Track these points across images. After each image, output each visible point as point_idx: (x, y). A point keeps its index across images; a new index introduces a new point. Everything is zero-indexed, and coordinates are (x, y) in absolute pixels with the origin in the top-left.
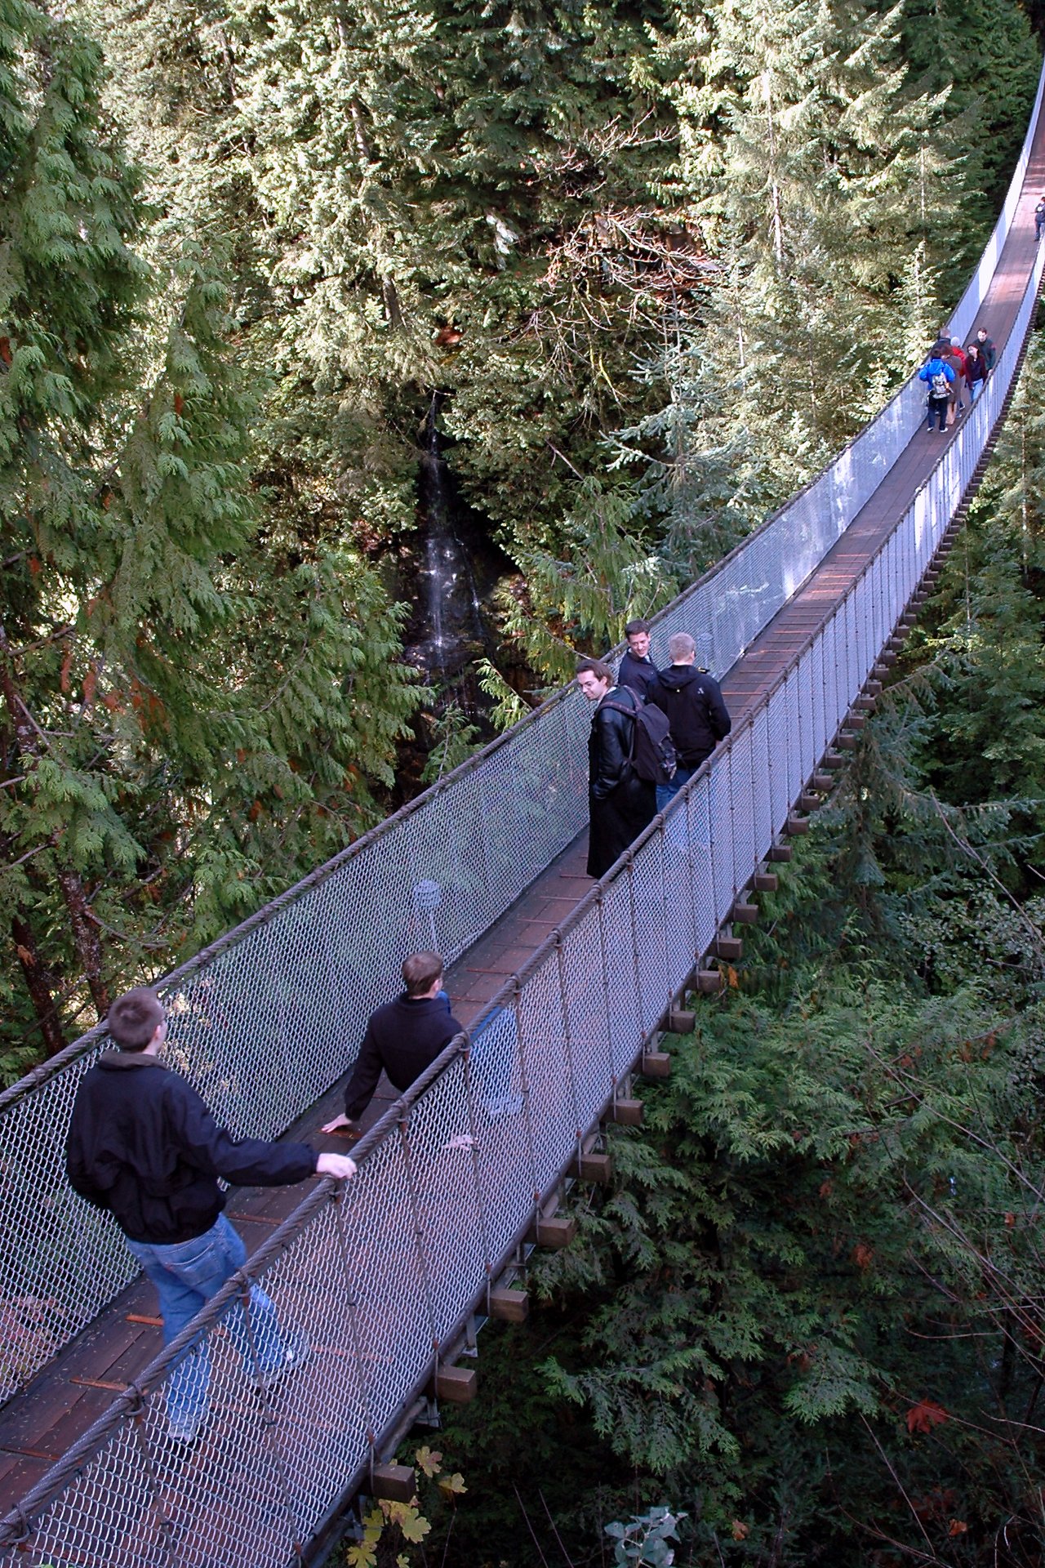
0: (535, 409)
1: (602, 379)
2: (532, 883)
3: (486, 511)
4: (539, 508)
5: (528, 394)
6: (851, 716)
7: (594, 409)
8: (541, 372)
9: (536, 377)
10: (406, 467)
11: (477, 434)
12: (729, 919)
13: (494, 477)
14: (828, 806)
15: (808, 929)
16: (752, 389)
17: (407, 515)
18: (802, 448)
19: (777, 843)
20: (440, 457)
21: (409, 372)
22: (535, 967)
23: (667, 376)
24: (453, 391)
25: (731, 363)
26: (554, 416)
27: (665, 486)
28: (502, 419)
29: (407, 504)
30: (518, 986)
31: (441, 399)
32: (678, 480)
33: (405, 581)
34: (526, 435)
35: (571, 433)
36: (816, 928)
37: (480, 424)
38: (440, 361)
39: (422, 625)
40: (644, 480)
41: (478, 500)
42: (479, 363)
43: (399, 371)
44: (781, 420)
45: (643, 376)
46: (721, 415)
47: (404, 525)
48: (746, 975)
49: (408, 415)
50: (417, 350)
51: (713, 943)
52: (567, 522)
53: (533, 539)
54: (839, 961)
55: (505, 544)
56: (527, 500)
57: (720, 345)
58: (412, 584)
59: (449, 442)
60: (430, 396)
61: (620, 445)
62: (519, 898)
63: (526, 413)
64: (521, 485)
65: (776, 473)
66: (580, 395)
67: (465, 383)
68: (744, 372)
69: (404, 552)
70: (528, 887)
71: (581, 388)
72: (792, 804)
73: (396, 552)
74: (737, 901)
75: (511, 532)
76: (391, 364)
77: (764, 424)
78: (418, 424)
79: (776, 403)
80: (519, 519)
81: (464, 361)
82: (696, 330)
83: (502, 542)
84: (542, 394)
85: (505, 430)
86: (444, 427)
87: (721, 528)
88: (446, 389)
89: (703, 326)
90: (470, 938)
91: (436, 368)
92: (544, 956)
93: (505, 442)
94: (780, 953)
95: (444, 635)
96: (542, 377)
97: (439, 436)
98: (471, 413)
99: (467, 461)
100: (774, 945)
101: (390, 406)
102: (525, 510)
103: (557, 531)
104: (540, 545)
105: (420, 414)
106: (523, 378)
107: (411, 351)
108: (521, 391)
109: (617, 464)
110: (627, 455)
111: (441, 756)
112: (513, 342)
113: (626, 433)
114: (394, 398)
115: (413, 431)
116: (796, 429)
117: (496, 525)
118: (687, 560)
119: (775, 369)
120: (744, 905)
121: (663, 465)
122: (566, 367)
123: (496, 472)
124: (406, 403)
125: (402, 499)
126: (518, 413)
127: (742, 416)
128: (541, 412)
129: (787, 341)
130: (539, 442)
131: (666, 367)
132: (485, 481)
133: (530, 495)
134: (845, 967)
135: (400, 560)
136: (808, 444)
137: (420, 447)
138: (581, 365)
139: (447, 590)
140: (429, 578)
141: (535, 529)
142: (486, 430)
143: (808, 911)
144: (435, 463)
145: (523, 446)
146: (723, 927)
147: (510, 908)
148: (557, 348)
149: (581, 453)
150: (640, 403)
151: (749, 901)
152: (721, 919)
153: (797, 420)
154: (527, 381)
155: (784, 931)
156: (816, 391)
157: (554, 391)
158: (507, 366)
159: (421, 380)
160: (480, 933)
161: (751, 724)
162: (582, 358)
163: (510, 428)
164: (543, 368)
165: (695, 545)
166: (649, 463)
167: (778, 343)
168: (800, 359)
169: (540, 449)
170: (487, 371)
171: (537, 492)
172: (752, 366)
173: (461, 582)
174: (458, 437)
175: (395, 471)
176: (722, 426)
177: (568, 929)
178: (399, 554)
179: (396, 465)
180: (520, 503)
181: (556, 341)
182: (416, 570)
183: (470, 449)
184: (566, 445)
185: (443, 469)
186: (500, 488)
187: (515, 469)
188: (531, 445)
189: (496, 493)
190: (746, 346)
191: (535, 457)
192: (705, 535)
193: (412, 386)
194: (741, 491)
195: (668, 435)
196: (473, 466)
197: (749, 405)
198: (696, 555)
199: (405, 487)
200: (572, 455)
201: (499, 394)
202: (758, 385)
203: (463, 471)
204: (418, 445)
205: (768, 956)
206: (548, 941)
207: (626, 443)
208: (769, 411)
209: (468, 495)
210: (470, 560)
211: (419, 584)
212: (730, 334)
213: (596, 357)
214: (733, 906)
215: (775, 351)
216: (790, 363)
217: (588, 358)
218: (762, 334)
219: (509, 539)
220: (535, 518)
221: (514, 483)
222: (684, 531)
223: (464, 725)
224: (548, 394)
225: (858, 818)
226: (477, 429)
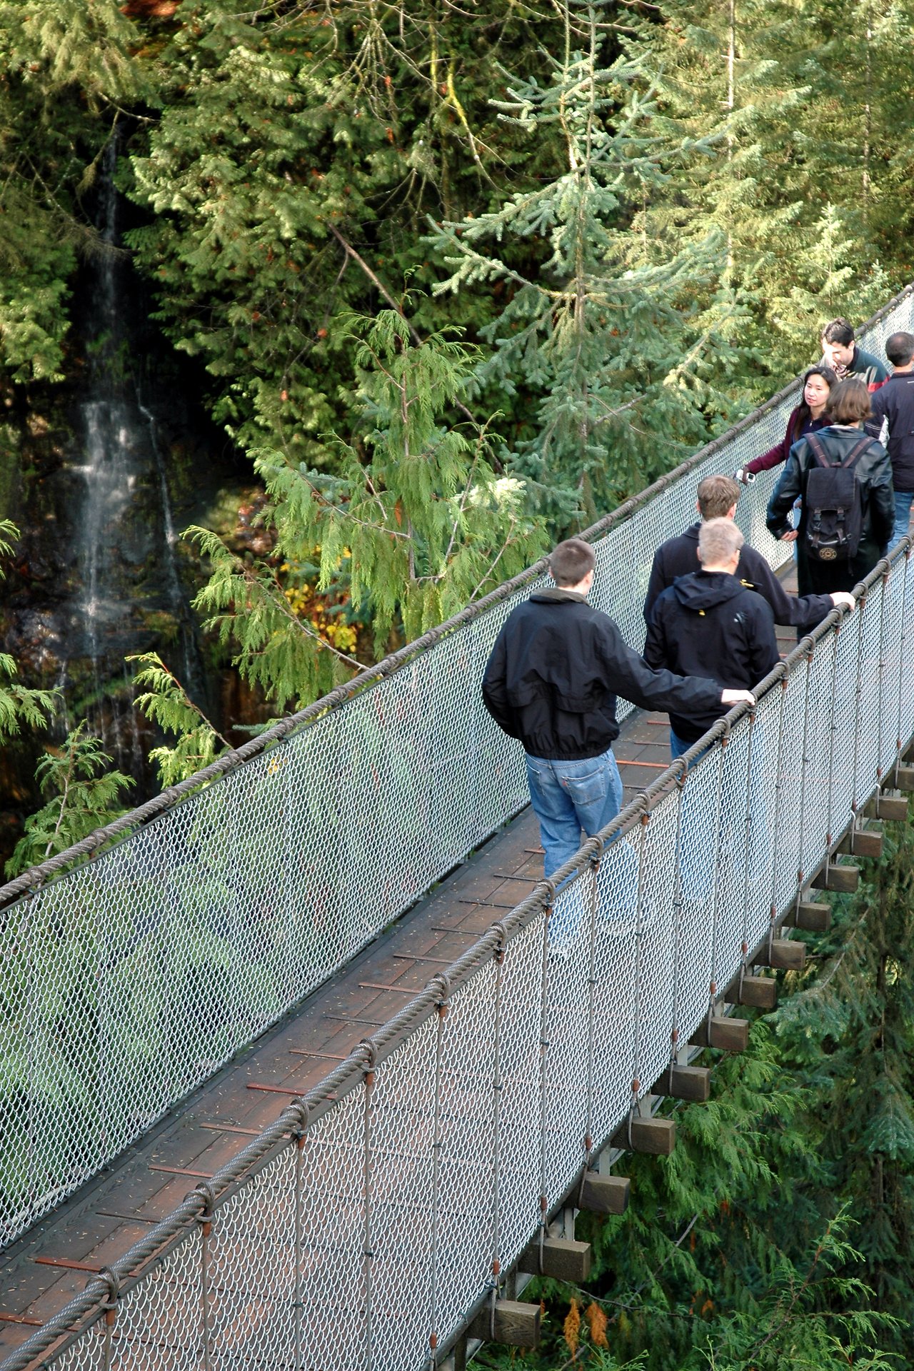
0: (314, 162)
1: (451, 115)
2: (191, 1095)
3: (204, 356)
4: (308, 361)
5: (302, 132)
6: (858, 829)
7: (430, 171)
8: (333, 90)
9: (321, 100)
10: (51, 257)
11: (195, 203)
12: (569, 1202)
13: (226, 292)
14: (814, 993)
15: (760, 1238)
16: (743, 155)
17: (45, 353)
18: (835, 280)
19: (683, 1061)
20: (119, 242)
21: (68, 66)
22: (153, 1258)
23: (565, 116)
24: (156, 114)
25: (708, 100)
26: (351, 180)
27: (543, 335)
28: (248, 179)
29: (49, 329)
30: (113, 1293)
31: (129, 127)
32: (567, 327)
33: (34, 481)
34: (293, 212)
35: (383, 215)
36: (777, 1237)
37: (205, 184)
38: (133, 49)
39: (57, 571)
40: (503, 319)
41: (190, 334)
42: (210, 60)
43: (48, 63)
44: (797, 223)
45: (517, 112)
46: (681, 201)
47: (39, 371)
48: (625, 1323)
49: (62, 153)
50: (89, 23)
51: (532, 1247)
52: (361, 393)
53: (291, 420)
54: (809, 1307)
55: (237, 425)
56: (286, 343)
57: (690, 61)
58: (44, 490)
59: (141, 216)
60: (107, 118)
61: (464, 246)
62: (157, 1125)
63: (294, 169)
64: (276, 312)
65: (780, 324)
66: (405, 139)
67: (179, 97)
68: (732, 119)
69: (38, 424)
70: (181, 1105)
71: (408, 128)
72: (721, 987)
73: (20, 422)
74: (591, 1165)
75: (249, 402)
76: (35, 45)
77: (763, 225)
78: (79, 172)
79: (791, 185)
80: (267, 378)
81: (180, 55)
82: (644, 28)
83: (229, 420)
84: (329, 133)
85: (252, 201)
86: (131, 186)
87: (646, 424)
88: (141, 107)
89: (657, 19)
90: (48, 1198)
91: (122, 62)
92: (174, 1236)
93: (251, 224)
94: (700, 1283)
95: (101, 594)
96: (333, 98)
97: (121, 198)
98: (186, 160)
99: (173, 255)
100: (690, 1266)
101: (25, 131)
102: (280, 360)
103: (340, 408)
104: (305, 433)
105: (85, 153)
106: (292, 99)
107: (76, 23)
108: (288, 125)
109: (453, 284)
110: (475, 266)
111: (51, 828)
112: (281, 25)
113: (474, 226)
114: (35, 116)
115: (69, 186)
116: (827, 241)
117: (220, 386)
118: (575, 484)
119: (793, 115)
120: (604, 1176)
121: (544, 292)
122: (381, 84)
123: (228, 282)
124: (59, 128)
125: (37, 319)
126: (281, 168)
127: (722, 207)
128: (325, 169)
129: (826, 62)
130: (318, 230)
131: (564, 99)
132: (206, 297)
133: (293, 333)
134: (818, 1320)
135: (27, 439)
136: (847, 272)
137: (82, 220)
138: (411, 83)
139: (116, 506)
140: (79, 480)
141: (298, 401)
142: (215, 197)
143: (763, 1202)
144: (109, 251)
145: (287, 234)
146: (556, 1217)
147: (139, 1143)
148: (367, 43)
149: (400, 257)
150: (523, 166)
151: (616, 1170)
152: (552, 1200)
153: (830, 222)
154: (301, 107)
155: (711, 1238)
156: (872, 166)
157: (355, 130)
158: (264, 71)
159: (90, 82)
160: (72, 1187)
161: (644, 819)
162: (414, 68)
163: (262, 196)
164: (336, 81)
165: (593, 456)
166: (517, 285)
167: (810, 64)
168: (845, 102)
169: (319, 243)
170: (225, 78)
171: (306, 326)
172: (749, 108)
173: (145, 493)
174: (158, 207)
175: (28, 261)
176: (680, 224)
177: (230, 1185)
178: (24, 427)
179: (30, 251)
180: (272, 346)
181: (365, 29)
182: (56, 462)
183: (180, 231)
184: (370, 239)
185: (124, 267)
186: (236, 313)
187: (267, 278)
188: (301, 234)
189: (226, 323)
190: (743, 68)
191: (308, 258)
192: (615, 437)
193: (74, 93)
194: (693, 356)
195: (558, 235)
196: (183, 266)
197: (735, 188)
198: (594, 475)
199: (48, 297)
200: (380, 258)
201: (245, 128)
202: (756, 149)
203: (165, 275)
204: (76, 214)
205: (677, 1287)
206: (184, 1207)
207: (476, 246)
208: (774, 200)
209: (170, 322)
210: (165, 450)
211: (59, 490)
212: (710, 42)
213: (442, 67)
214: (580, 1178)
215: (798, 79)
216: (824, 106)
217: (426, 70)
218: (777, 45)
219: (246, 415)
220: (299, 379)
221: (261, 307)
222: (574, 425)
223: (100, 772)
224: (342, 135)
225: (874, 1021)
226: (197, 193)
